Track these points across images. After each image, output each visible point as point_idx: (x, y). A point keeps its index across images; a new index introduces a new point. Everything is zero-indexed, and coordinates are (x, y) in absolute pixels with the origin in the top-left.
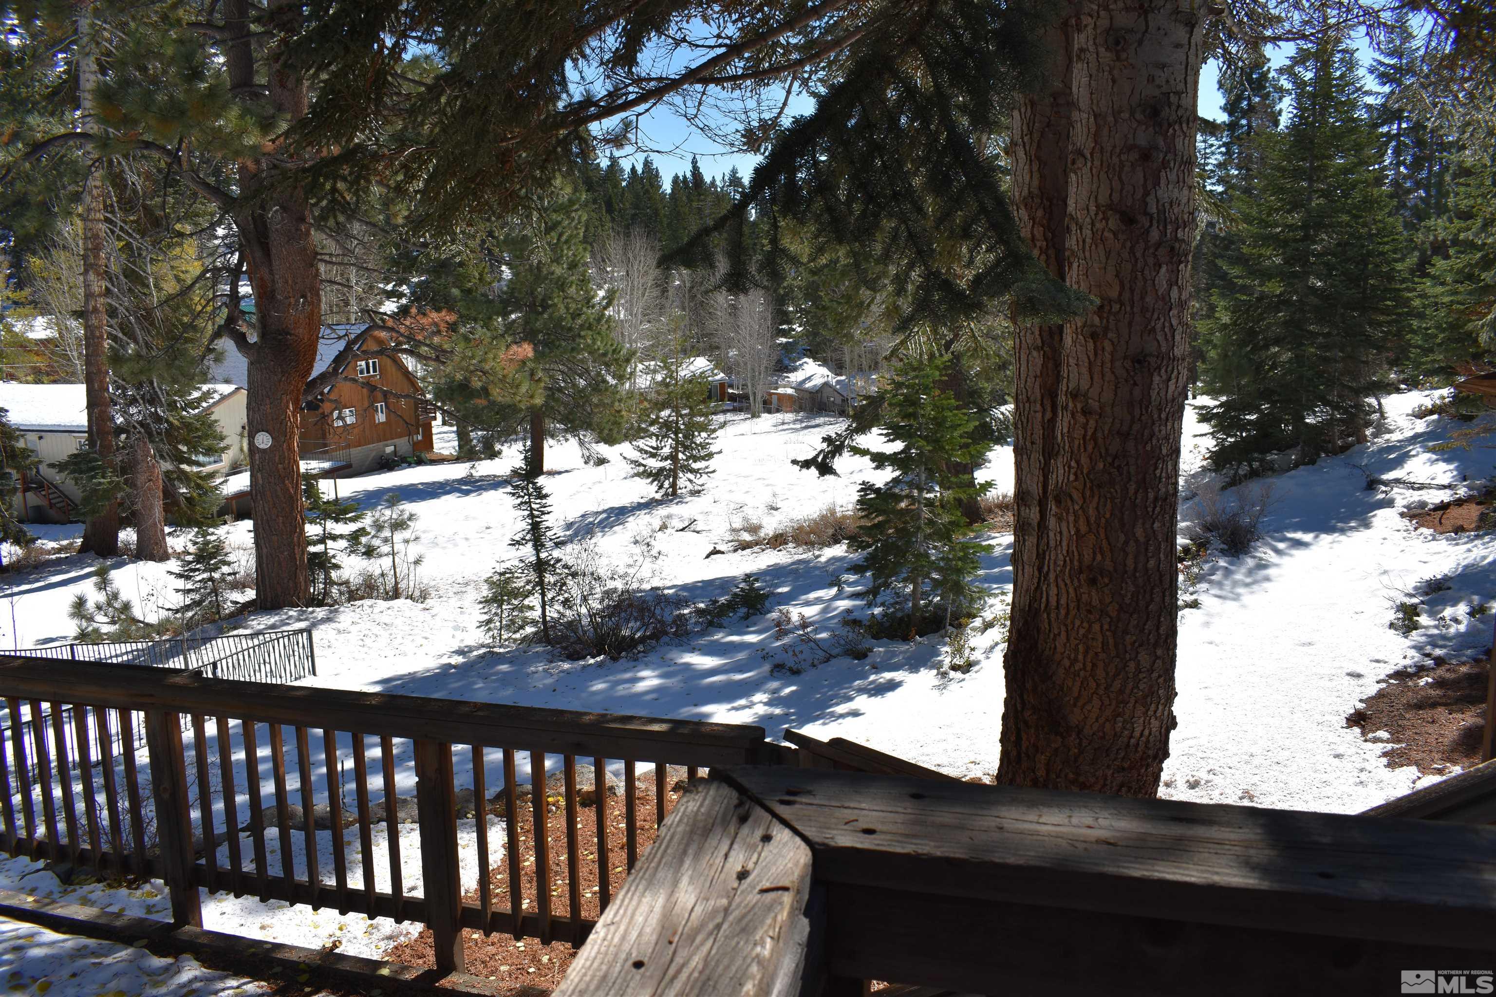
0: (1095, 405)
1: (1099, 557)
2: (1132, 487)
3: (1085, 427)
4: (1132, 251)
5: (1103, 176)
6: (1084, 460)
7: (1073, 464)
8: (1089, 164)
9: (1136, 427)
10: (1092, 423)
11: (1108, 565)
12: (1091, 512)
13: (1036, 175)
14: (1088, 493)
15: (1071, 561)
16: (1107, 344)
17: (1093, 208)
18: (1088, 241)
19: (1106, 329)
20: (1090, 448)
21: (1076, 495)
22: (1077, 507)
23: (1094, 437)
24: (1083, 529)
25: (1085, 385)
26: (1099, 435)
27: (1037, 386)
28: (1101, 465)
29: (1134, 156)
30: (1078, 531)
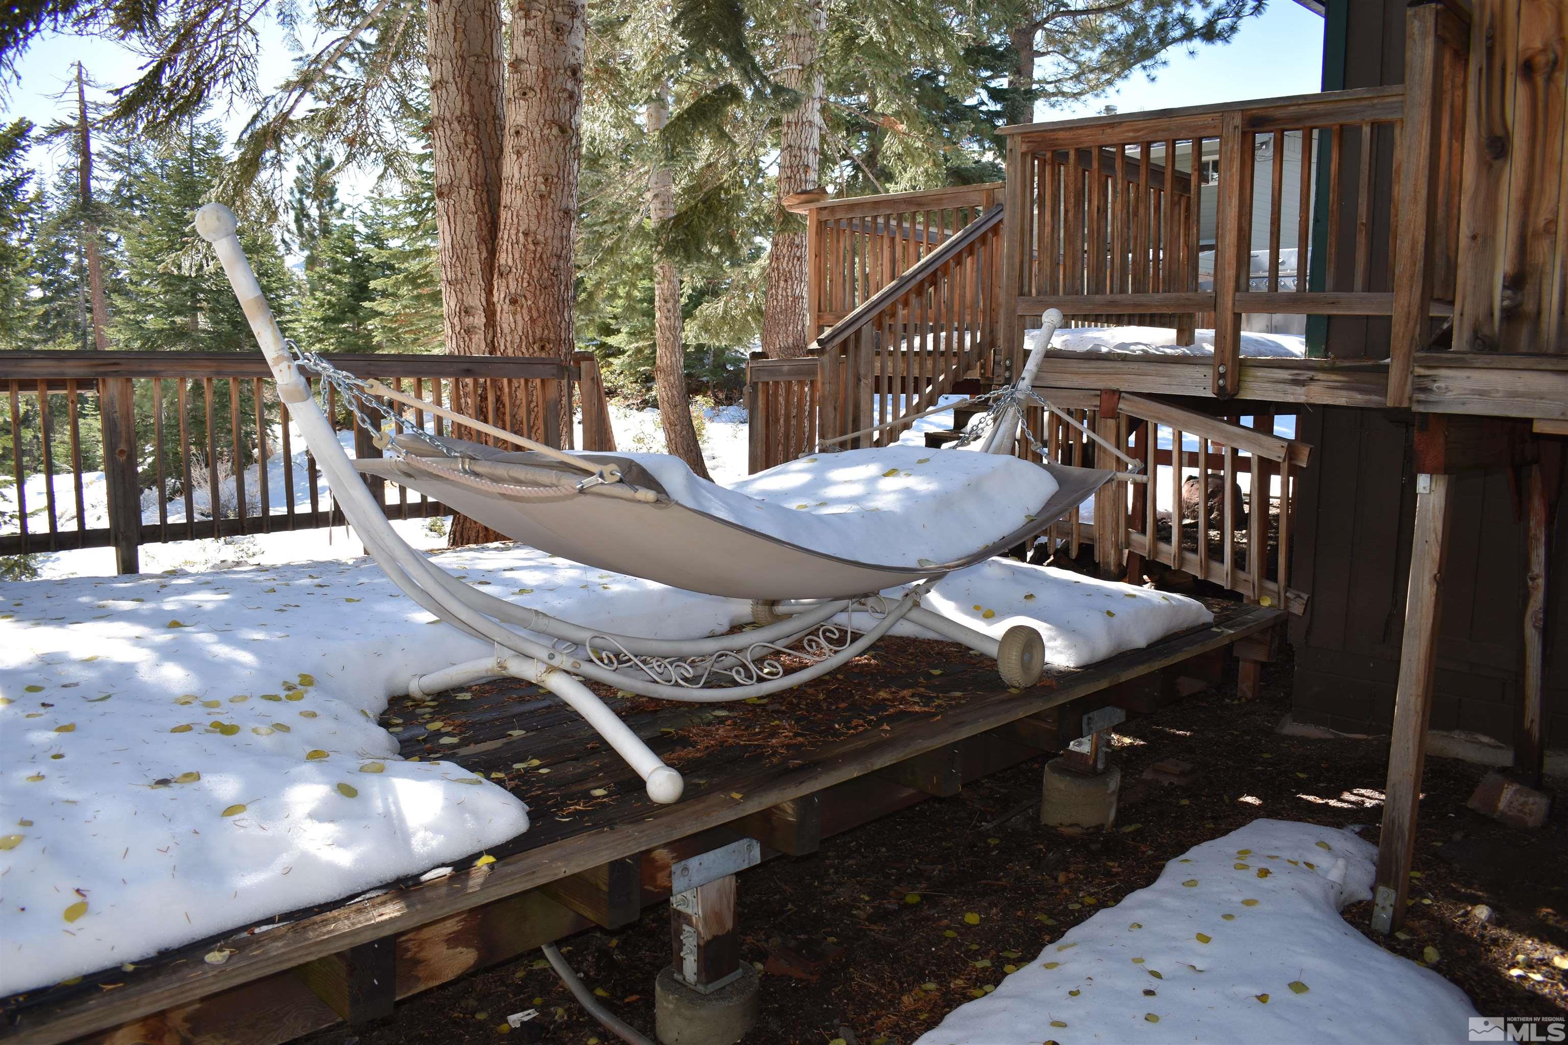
0: (540, 238)
1: (546, 332)
2: (562, 288)
3: (535, 252)
4: (564, 149)
5: (548, 103)
6: (535, 272)
7: (526, 276)
8: (539, 96)
9: (564, 252)
10: (539, 249)
11: (552, 336)
12: (541, 303)
13: (467, 104)
14: (538, 293)
15: (527, 337)
16: (550, 204)
17: (541, 121)
18: (538, 141)
19: (550, 193)
20: (538, 265)
21: (528, 295)
22: (529, 303)
23: (541, 258)
24: (535, 315)
25: (533, 227)
26: (544, 257)
27: (473, 237)
28: (546, 275)
29: (566, 95)
30: (531, 317)
